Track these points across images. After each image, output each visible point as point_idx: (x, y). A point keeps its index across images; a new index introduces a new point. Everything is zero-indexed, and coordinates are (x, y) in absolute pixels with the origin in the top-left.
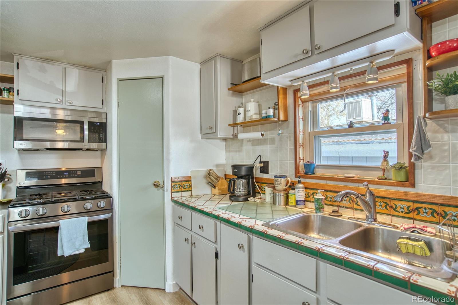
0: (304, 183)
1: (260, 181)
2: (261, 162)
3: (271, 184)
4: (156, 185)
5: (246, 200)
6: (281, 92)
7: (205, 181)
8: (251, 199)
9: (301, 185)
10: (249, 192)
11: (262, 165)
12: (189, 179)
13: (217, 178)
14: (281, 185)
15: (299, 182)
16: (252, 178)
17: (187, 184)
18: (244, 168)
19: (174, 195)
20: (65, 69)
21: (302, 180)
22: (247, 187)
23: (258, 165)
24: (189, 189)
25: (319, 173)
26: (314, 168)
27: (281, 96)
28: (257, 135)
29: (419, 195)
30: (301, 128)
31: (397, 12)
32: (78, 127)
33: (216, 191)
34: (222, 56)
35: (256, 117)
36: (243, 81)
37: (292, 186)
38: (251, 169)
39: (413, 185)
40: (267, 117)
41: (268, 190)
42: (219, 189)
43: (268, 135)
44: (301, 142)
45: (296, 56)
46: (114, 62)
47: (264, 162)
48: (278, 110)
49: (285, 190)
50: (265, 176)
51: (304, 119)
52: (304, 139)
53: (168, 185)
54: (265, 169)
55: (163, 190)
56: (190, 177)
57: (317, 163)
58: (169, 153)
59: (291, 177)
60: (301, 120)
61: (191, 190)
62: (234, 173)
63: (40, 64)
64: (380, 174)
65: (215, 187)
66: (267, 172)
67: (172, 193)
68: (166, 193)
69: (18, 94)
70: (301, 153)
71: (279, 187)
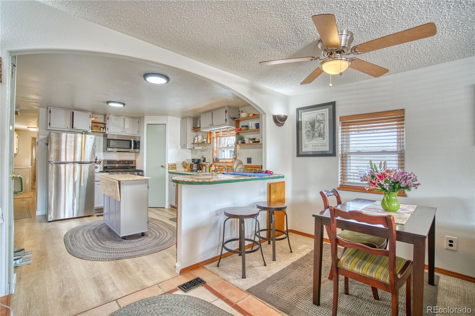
0: (215, 165)
1: (203, 165)
2: (203, 158)
3: (205, 165)
4: (162, 167)
5: (197, 171)
6: (209, 133)
7: (182, 166)
8: (198, 171)
9: (213, 165)
10: (198, 169)
11: (203, 159)
12: (175, 165)
13: (187, 164)
14: (208, 165)
15: (213, 164)
16: (199, 164)
17: (174, 166)
18: (196, 160)
19: (169, 170)
20: (124, 118)
21: (214, 164)
22: (197, 167)
23: (202, 159)
24: (175, 168)
25: (220, 161)
26: (219, 159)
27: (209, 135)
28: (200, 148)
30: (215, 146)
31: (226, 121)
32: (128, 142)
33: (186, 170)
34: (189, 117)
35: (200, 141)
36: (197, 127)
37: (211, 166)
38: (199, 160)
40: (204, 142)
41: (204, 167)
42: (187, 169)
43: (205, 148)
44: (215, 151)
45: (209, 125)
46: (146, 117)
47: (204, 158)
48: (207, 139)
49: (209, 167)
50: (205, 163)
51: (216, 143)
52: (216, 150)
53: (167, 166)
54: (204, 161)
55: (165, 168)
56: (176, 164)
57: (220, 157)
58: (167, 154)
59: (211, 162)
60: (215, 143)
61: (176, 169)
62: (193, 162)
63: (116, 117)
65: (186, 168)
66: (205, 162)
67: (168, 169)
68: (166, 170)
69: (108, 129)
70: (215, 154)
71: (207, 166)
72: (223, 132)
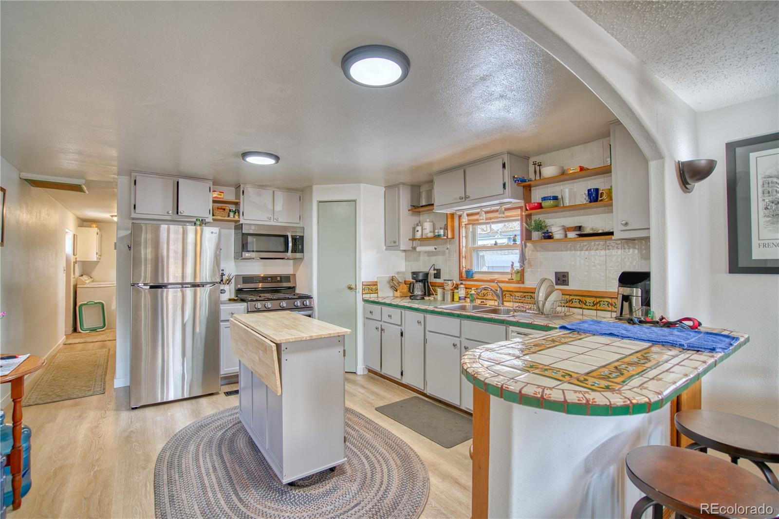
0: (465, 285)
1: (434, 285)
2: (434, 270)
3: (442, 286)
4: (350, 288)
5: (423, 299)
6: (449, 217)
7: (388, 285)
8: (427, 298)
9: (462, 286)
10: (425, 293)
11: (436, 272)
12: (375, 284)
13: (399, 283)
14: (449, 286)
15: (461, 284)
16: (428, 282)
17: (374, 287)
18: (421, 274)
19: (365, 296)
20: (274, 192)
21: (464, 282)
22: (423, 288)
23: (432, 272)
24: (376, 291)
25: (476, 277)
26: (473, 274)
27: (449, 220)
28: (431, 248)
29: (525, 288)
30: (464, 244)
31: (504, 188)
32: (282, 239)
33: (398, 294)
34: (404, 184)
35: (430, 235)
36: (421, 205)
37: (457, 287)
38: (427, 275)
39: (523, 283)
40: (439, 236)
41: (439, 291)
42: (400, 292)
43: (440, 248)
44: (464, 255)
45: (456, 199)
46: (315, 187)
47: (437, 270)
48: (447, 229)
49: (452, 290)
50: (438, 280)
51: (466, 237)
52: (466, 252)
53: (360, 288)
54: (437, 275)
55: (356, 292)
56: (377, 282)
57: (475, 269)
58: (360, 262)
59: (456, 280)
60: (464, 238)
61: (377, 293)
62: (413, 278)
63: (257, 190)
64: (509, 277)
65: (397, 291)
66: (439, 278)
67: (363, 294)
68: (358, 294)
69: (243, 214)
70: (463, 261)
71: (447, 288)
72: (486, 212)
